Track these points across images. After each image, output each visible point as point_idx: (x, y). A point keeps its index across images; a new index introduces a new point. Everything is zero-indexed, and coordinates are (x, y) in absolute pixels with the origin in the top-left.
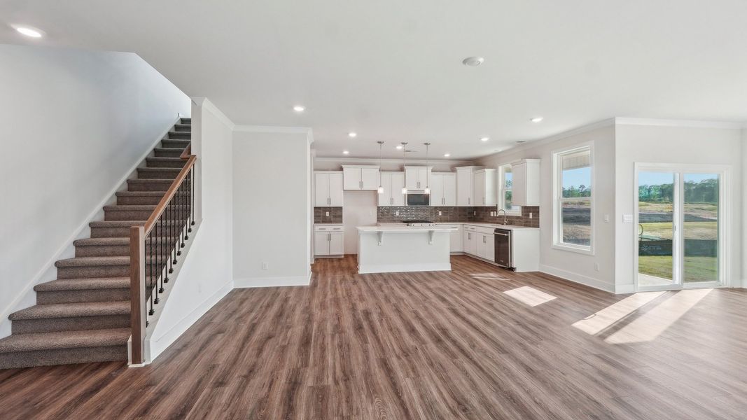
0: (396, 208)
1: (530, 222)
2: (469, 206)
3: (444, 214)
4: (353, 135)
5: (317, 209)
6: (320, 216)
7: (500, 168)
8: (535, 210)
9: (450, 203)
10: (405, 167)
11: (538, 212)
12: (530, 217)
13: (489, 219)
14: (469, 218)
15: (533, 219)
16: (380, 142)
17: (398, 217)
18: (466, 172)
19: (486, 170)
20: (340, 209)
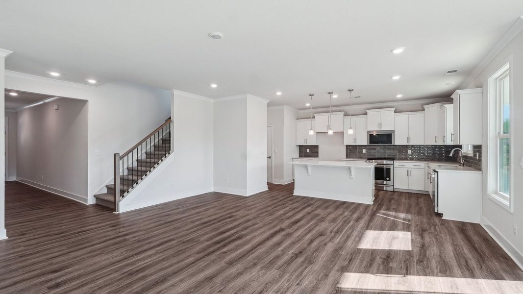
4: (279, 93)
5: (301, 147)
6: (303, 152)
10: (367, 111)
16: (310, 95)
20: (317, 147)
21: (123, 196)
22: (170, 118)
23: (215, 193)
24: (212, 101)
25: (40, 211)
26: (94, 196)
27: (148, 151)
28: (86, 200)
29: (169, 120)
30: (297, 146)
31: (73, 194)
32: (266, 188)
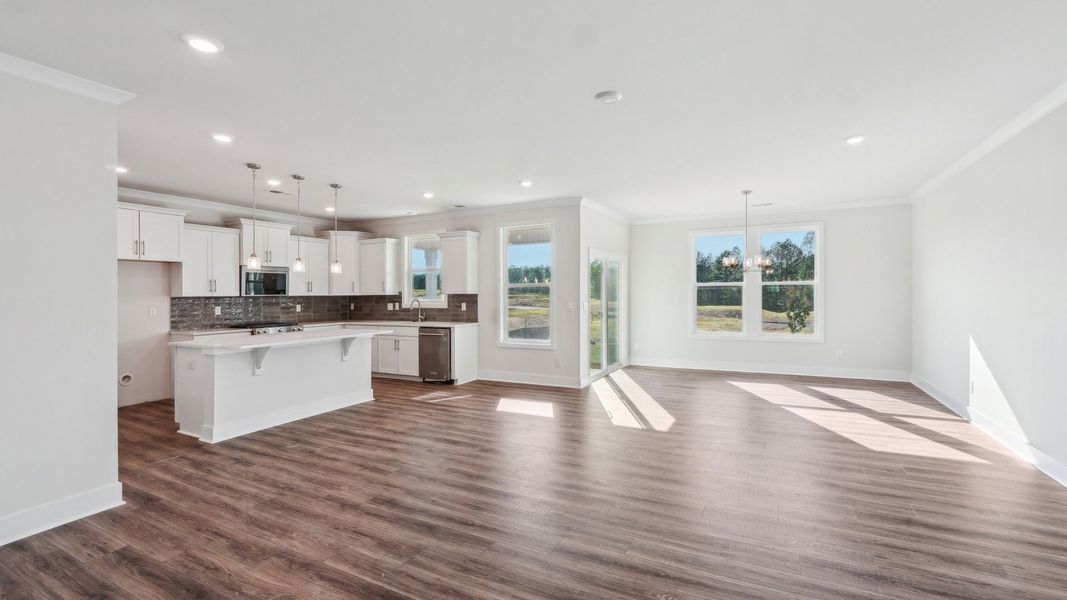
0: (218, 300)
1: (462, 315)
2: (352, 294)
3: (305, 309)
7: (406, 239)
8: (472, 300)
9: (320, 290)
10: (243, 221)
11: (476, 302)
12: (464, 307)
13: (384, 315)
14: (342, 315)
15: (467, 311)
17: (218, 318)
18: (347, 240)
19: (387, 240)
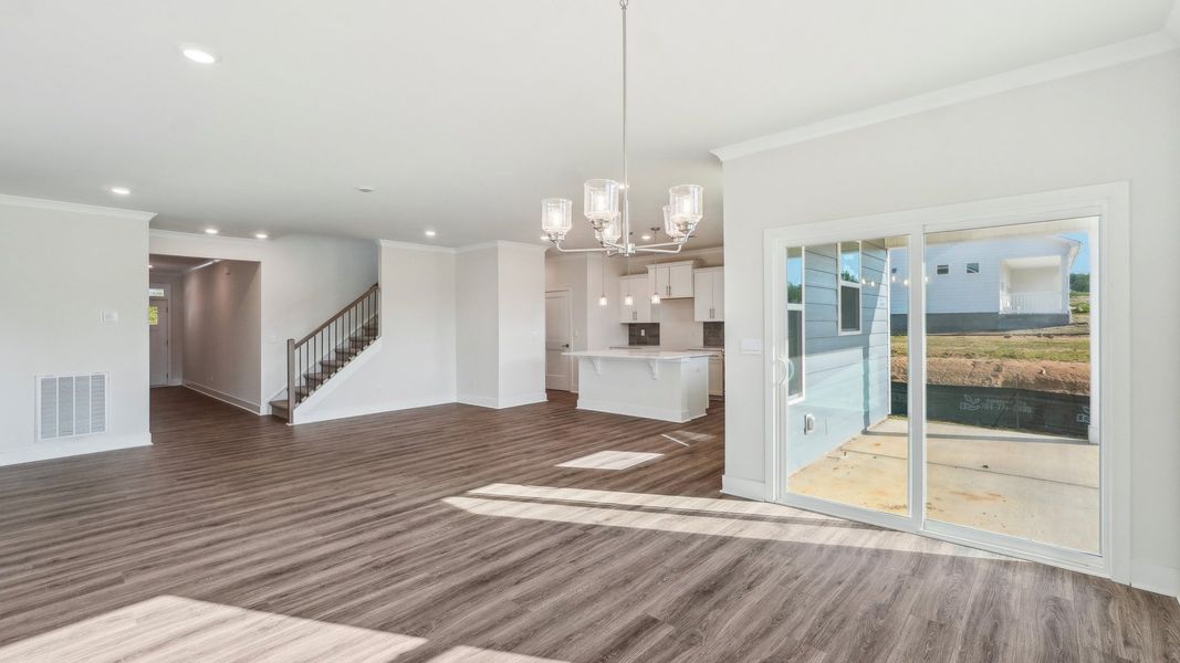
5: (632, 327)
6: (635, 335)
20: (656, 326)
21: (300, 402)
22: (377, 285)
23: (458, 404)
24: (453, 251)
25: (198, 421)
26: (271, 403)
27: (353, 336)
28: (258, 409)
29: (376, 286)
30: (624, 324)
31: (240, 399)
32: (543, 398)
